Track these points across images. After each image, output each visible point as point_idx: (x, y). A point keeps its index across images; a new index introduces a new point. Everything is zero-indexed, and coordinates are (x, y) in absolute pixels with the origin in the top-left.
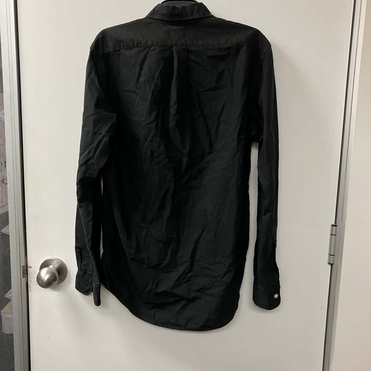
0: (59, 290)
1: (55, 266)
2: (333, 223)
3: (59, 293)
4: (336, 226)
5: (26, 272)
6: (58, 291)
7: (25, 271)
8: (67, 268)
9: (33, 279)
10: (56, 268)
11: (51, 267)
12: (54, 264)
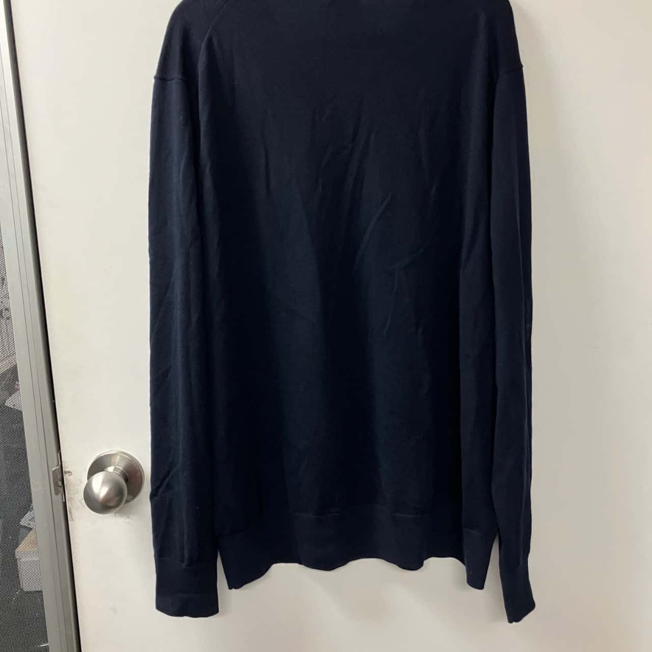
0: (130, 513)
1: (118, 467)
3: (128, 520)
5: (60, 483)
6: (128, 517)
7: (60, 480)
9: (76, 496)
10: (120, 471)
11: (111, 469)
12: (115, 463)
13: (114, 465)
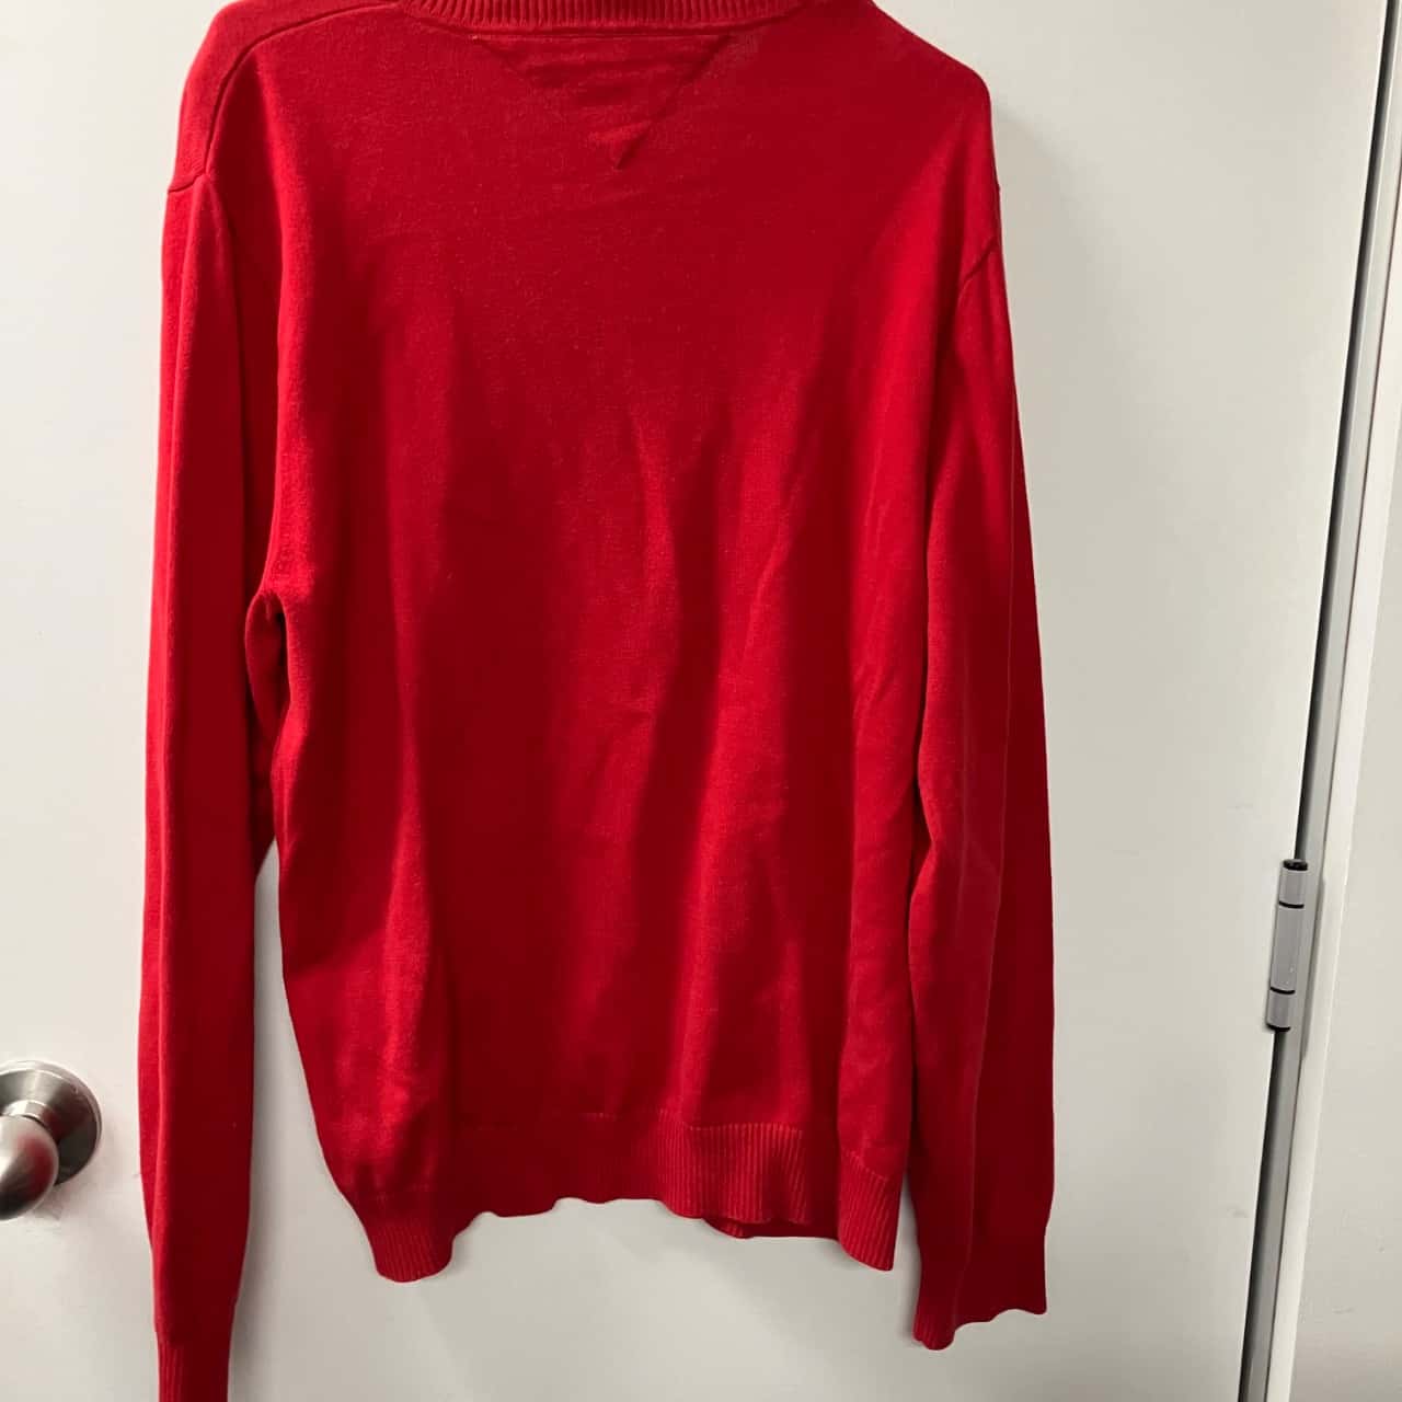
0: (62, 1208)
1: (33, 1101)
2: (1290, 855)
3: (57, 1224)
4: (1302, 867)
6: (57, 1218)
8: (97, 1105)
10: (40, 1110)
11: (18, 1108)
12: (30, 1092)
13: (29, 1098)
